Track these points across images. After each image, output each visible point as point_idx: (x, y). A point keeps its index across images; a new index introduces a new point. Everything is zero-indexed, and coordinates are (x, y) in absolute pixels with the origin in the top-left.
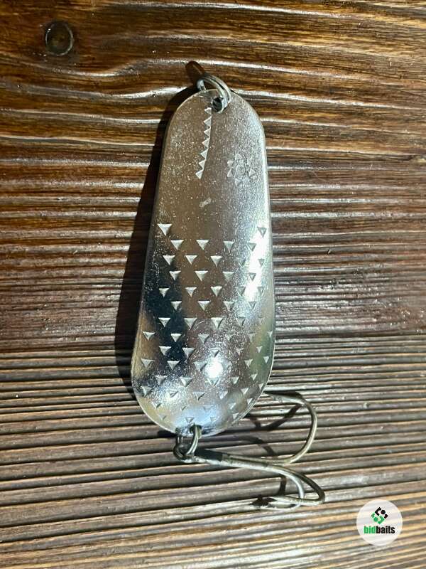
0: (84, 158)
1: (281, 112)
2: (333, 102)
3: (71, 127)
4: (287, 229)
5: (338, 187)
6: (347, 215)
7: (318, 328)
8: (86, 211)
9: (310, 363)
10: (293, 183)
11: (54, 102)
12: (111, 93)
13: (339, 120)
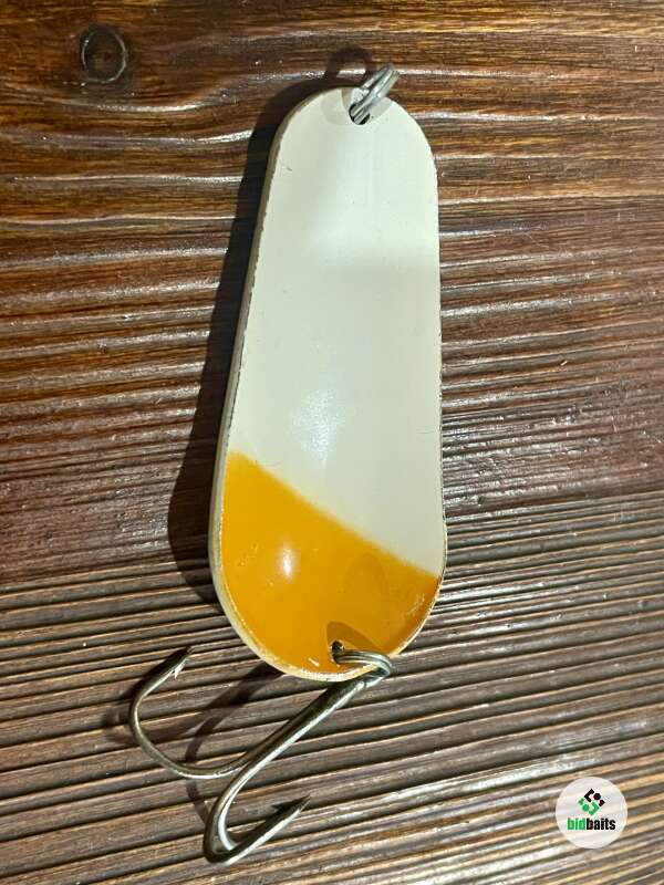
0: (160, 247)
1: (468, 142)
2: (550, 118)
3: (136, 198)
4: (493, 332)
5: (568, 255)
6: (586, 299)
7: (555, 487)
8: (170, 332)
9: (547, 544)
10: (497, 256)
11: (105, 159)
12: (195, 137)
13: (562, 147)
